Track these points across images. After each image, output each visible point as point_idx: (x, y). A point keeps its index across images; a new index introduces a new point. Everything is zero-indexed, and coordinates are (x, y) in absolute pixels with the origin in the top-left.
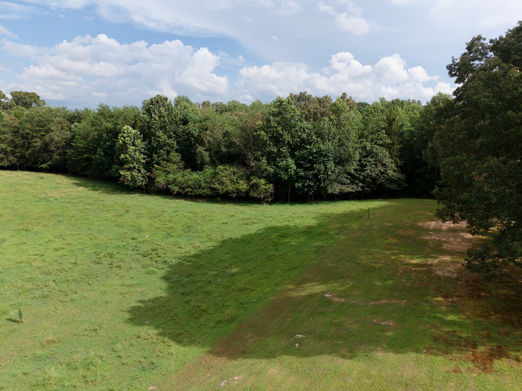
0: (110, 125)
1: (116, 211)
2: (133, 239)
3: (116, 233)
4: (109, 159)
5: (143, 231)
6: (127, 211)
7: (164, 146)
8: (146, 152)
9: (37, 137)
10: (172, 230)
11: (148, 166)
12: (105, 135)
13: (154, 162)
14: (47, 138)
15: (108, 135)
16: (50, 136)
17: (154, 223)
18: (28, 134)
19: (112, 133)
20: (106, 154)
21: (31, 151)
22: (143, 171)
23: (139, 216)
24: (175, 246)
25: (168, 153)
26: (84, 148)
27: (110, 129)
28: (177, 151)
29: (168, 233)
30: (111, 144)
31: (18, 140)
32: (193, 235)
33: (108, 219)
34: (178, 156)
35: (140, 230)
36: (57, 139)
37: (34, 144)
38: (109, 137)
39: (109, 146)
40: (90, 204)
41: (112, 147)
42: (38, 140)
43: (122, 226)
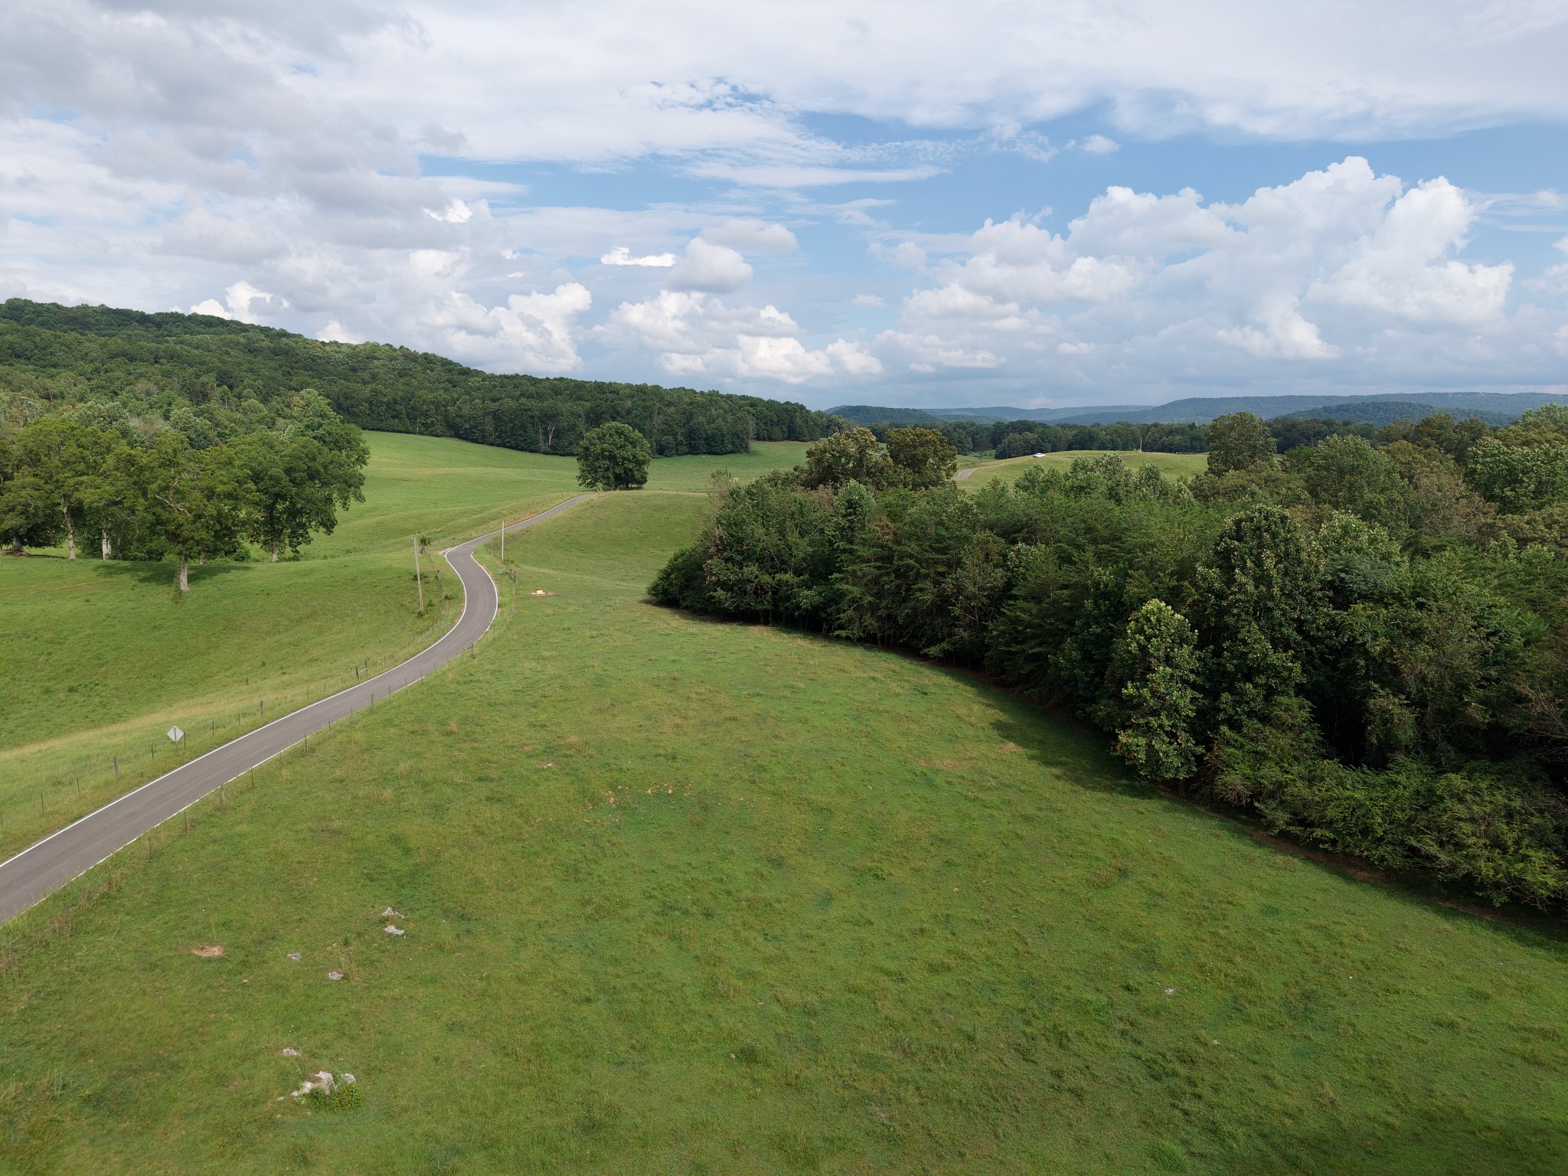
0: (1105, 575)
1: (1093, 862)
2: (1128, 988)
3: (1084, 951)
4: (1091, 672)
5: (1160, 968)
6: (1123, 873)
7: (1259, 671)
8: (1199, 681)
9: (926, 576)
10: (1251, 993)
11: (1203, 727)
12: (1088, 604)
13: (1221, 716)
14: (948, 585)
15: (1097, 606)
16: (957, 579)
17: (1195, 943)
18: (909, 567)
19: (1109, 600)
20: (1087, 657)
21: (910, 611)
22: (1184, 738)
23: (1156, 899)
24: (1251, 1067)
25: (1270, 693)
26: (1030, 625)
27: (1106, 586)
28: (1300, 690)
29: (1235, 999)
30: (1103, 631)
31: (889, 583)
32: (1319, 1038)
33: (1067, 889)
34: (1302, 707)
35: (1150, 961)
36: (971, 589)
37: (918, 594)
38: (1100, 610)
39: (1097, 635)
40: (1027, 819)
41: (1105, 641)
42: (928, 584)
43: (1103, 929)
